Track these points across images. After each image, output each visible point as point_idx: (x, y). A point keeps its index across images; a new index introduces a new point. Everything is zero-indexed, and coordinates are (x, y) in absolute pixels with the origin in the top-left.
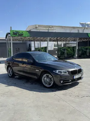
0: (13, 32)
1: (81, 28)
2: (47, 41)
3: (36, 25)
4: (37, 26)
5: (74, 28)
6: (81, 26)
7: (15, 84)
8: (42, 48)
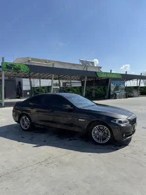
0: (7, 65)
1: (81, 65)
2: (51, 79)
3: (28, 58)
4: (30, 59)
5: (74, 65)
6: (81, 64)
7: (45, 141)
8: (43, 87)
